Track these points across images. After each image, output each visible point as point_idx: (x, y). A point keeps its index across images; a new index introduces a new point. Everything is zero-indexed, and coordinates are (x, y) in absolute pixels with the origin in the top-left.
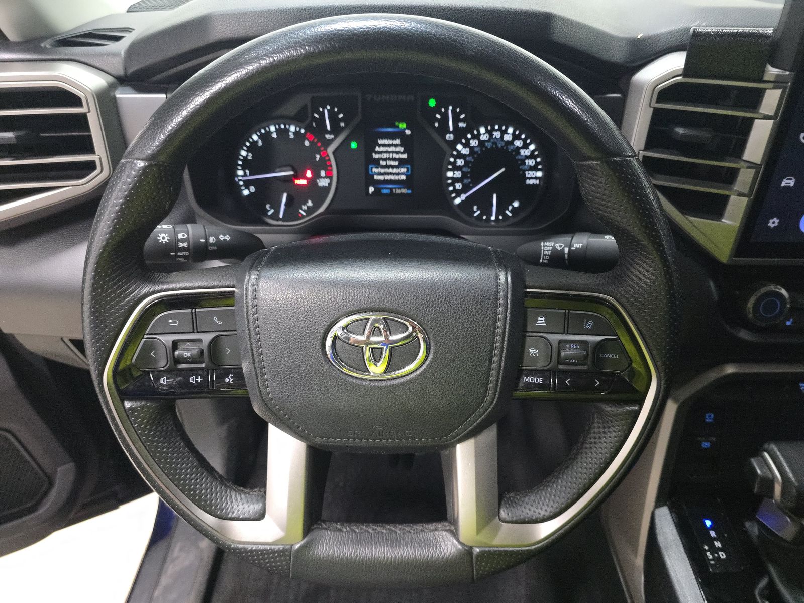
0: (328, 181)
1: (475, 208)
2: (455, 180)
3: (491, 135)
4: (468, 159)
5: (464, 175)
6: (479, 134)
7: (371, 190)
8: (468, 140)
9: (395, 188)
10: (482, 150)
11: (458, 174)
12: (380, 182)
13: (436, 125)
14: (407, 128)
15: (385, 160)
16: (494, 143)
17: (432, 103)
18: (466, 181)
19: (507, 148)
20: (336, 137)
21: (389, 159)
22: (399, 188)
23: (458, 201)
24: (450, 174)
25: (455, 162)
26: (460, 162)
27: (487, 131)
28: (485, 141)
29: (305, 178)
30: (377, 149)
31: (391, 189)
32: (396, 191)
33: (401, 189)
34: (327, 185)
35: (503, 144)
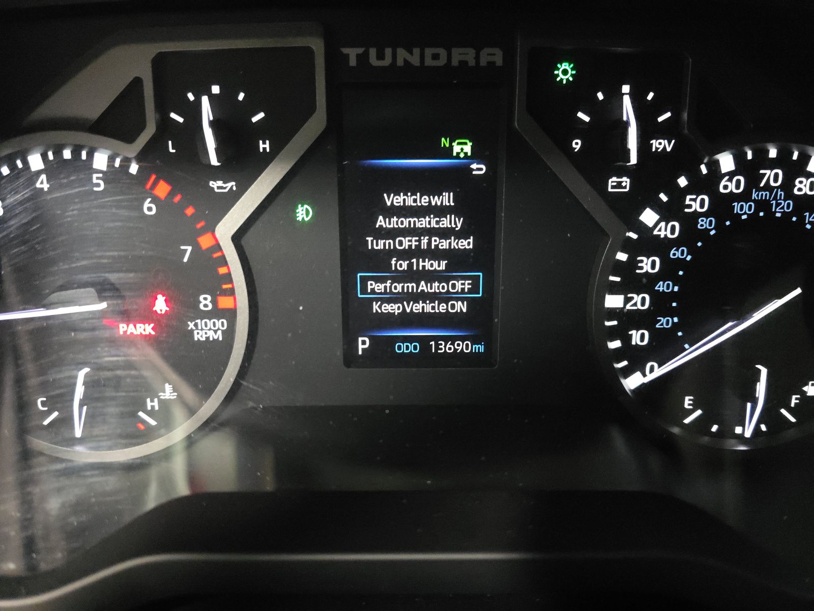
0: (221, 324)
1: (688, 402)
2: (629, 319)
3: (753, 180)
4: (675, 254)
5: (661, 304)
6: (715, 175)
7: (363, 344)
8: (678, 195)
9: (436, 339)
10: (719, 226)
11: (639, 302)
12: (389, 321)
13: (577, 144)
14: (476, 155)
15: (407, 254)
16: (763, 205)
17: (565, 72)
18: (664, 322)
19: (802, 219)
20: (243, 188)
21: (418, 253)
22: (446, 339)
23: (633, 382)
24: (613, 301)
25: (633, 263)
26: (647, 265)
27: (741, 166)
28: (732, 197)
29: (148, 316)
30: (381, 222)
31: (424, 341)
32: (437, 345)
33: (453, 339)
34: (219, 336)
35: (787, 206)
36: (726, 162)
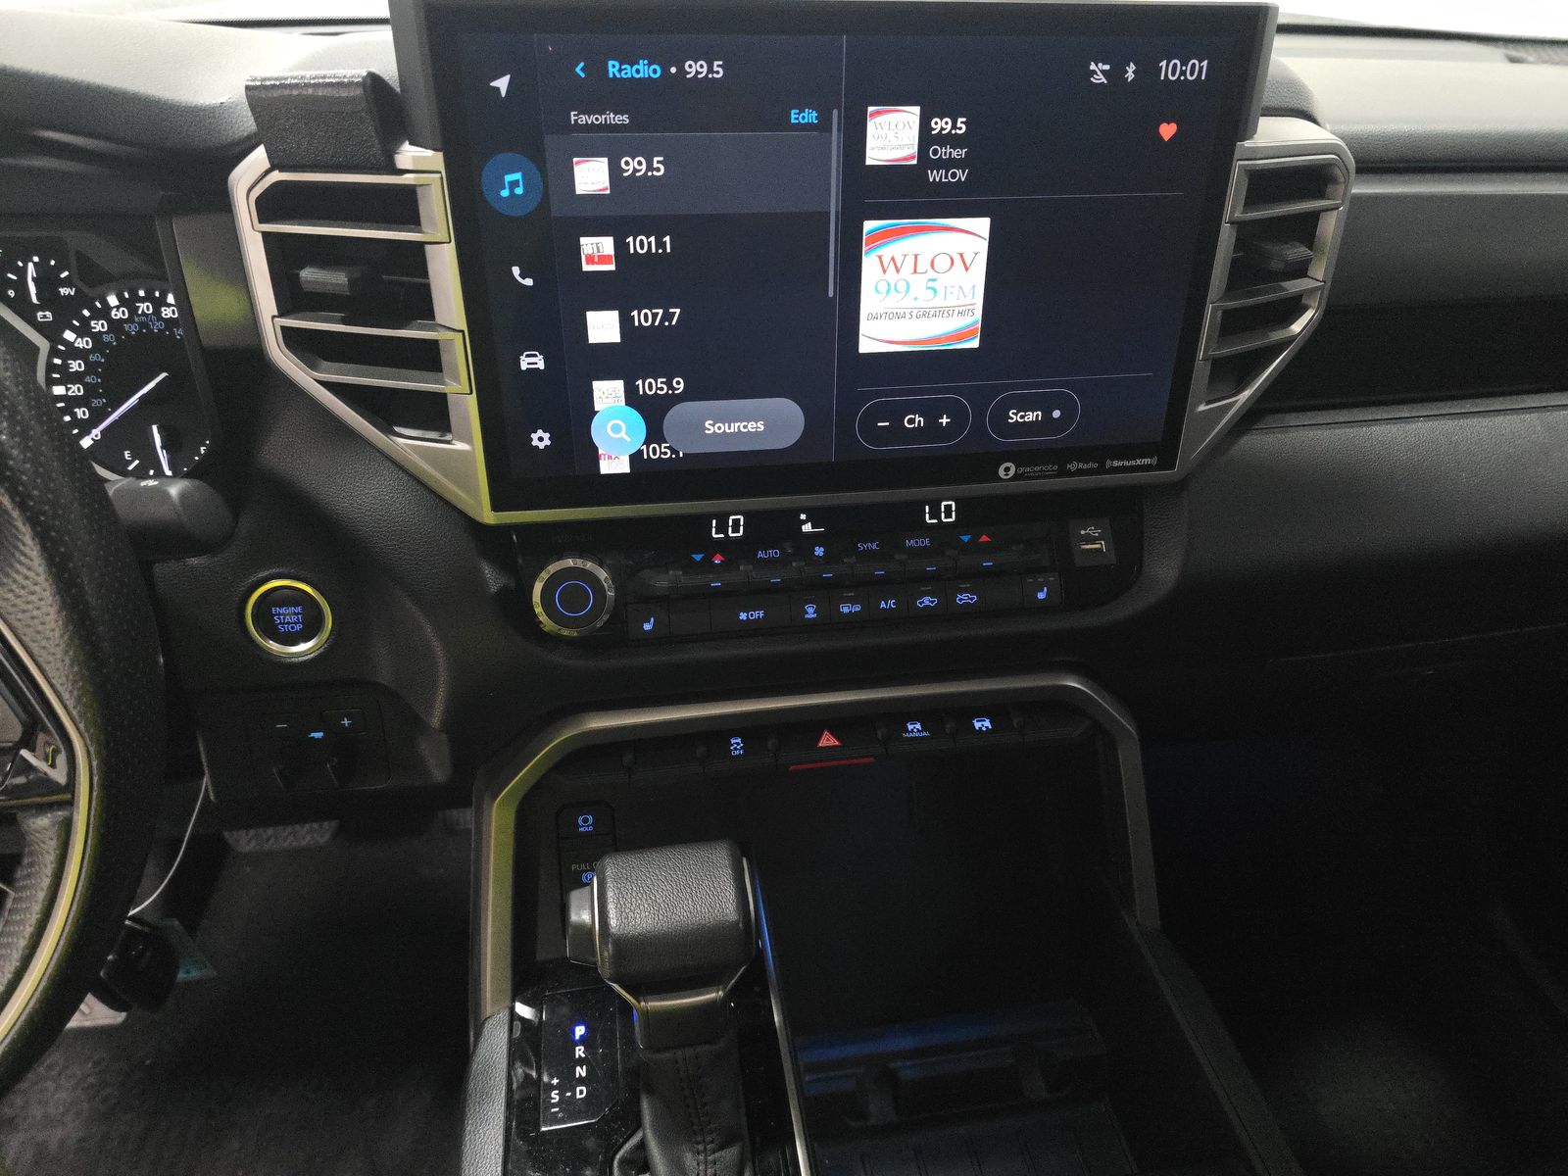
1: (126, 454)
2: (72, 402)
3: (133, 310)
4: (93, 358)
5: (91, 391)
6: (107, 308)
8: (85, 322)
10: (118, 339)
11: (76, 390)
13: (11, 293)
16: (143, 325)
18: (96, 403)
19: (173, 333)
23: (86, 442)
24: (59, 390)
25: (66, 365)
26: (76, 366)
27: (123, 302)
28: (122, 321)
35: (160, 325)
36: (113, 300)
